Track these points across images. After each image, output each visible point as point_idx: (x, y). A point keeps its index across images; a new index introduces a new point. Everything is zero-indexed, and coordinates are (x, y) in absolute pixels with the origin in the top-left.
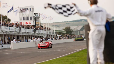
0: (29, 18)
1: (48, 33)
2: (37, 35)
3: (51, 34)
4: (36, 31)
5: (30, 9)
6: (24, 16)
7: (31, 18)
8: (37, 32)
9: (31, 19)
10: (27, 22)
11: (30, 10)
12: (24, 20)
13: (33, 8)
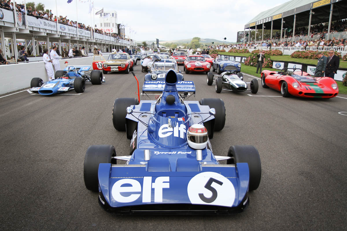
0: (111, 25)
1: (131, 44)
2: (119, 45)
3: (134, 45)
4: (118, 39)
5: (113, 14)
6: (105, 22)
7: (113, 24)
8: (119, 42)
9: (113, 26)
10: (108, 29)
11: (113, 16)
12: (105, 26)
13: (116, 14)
